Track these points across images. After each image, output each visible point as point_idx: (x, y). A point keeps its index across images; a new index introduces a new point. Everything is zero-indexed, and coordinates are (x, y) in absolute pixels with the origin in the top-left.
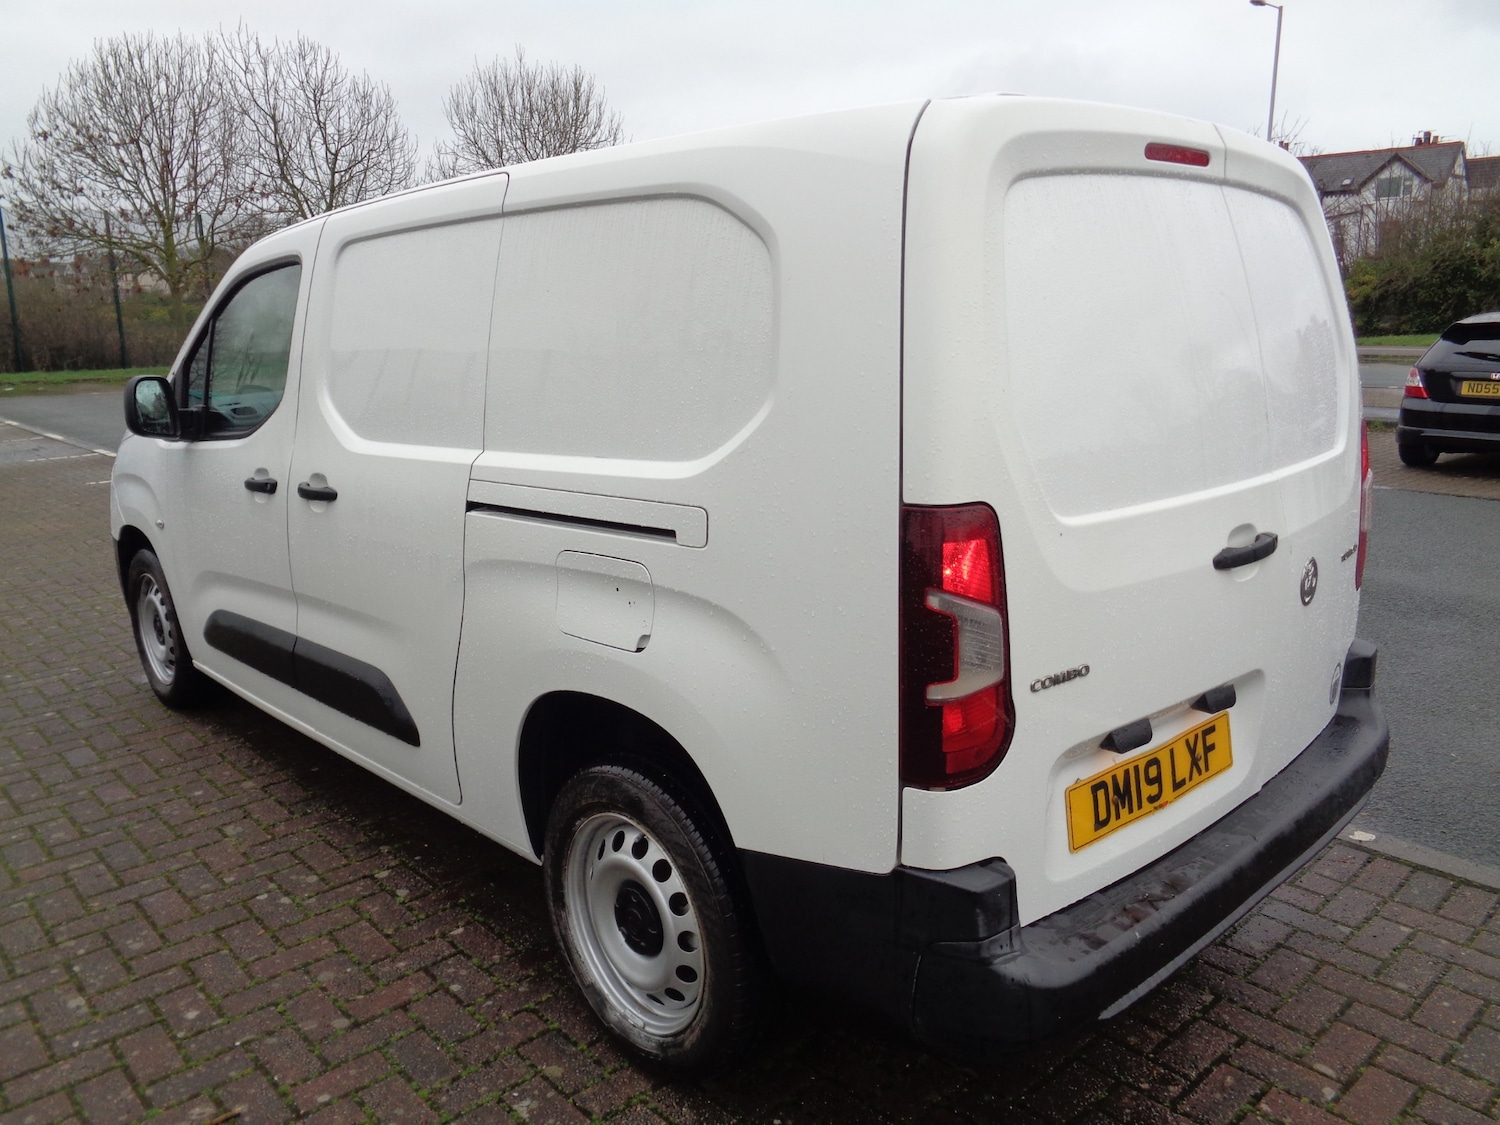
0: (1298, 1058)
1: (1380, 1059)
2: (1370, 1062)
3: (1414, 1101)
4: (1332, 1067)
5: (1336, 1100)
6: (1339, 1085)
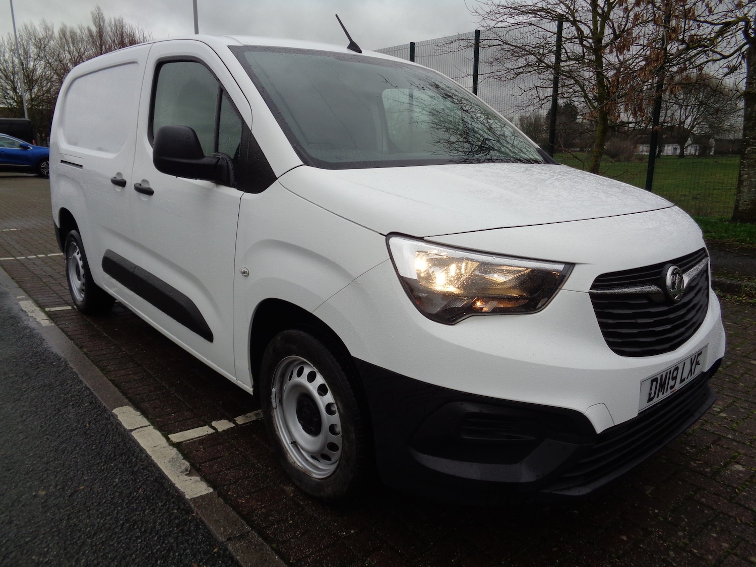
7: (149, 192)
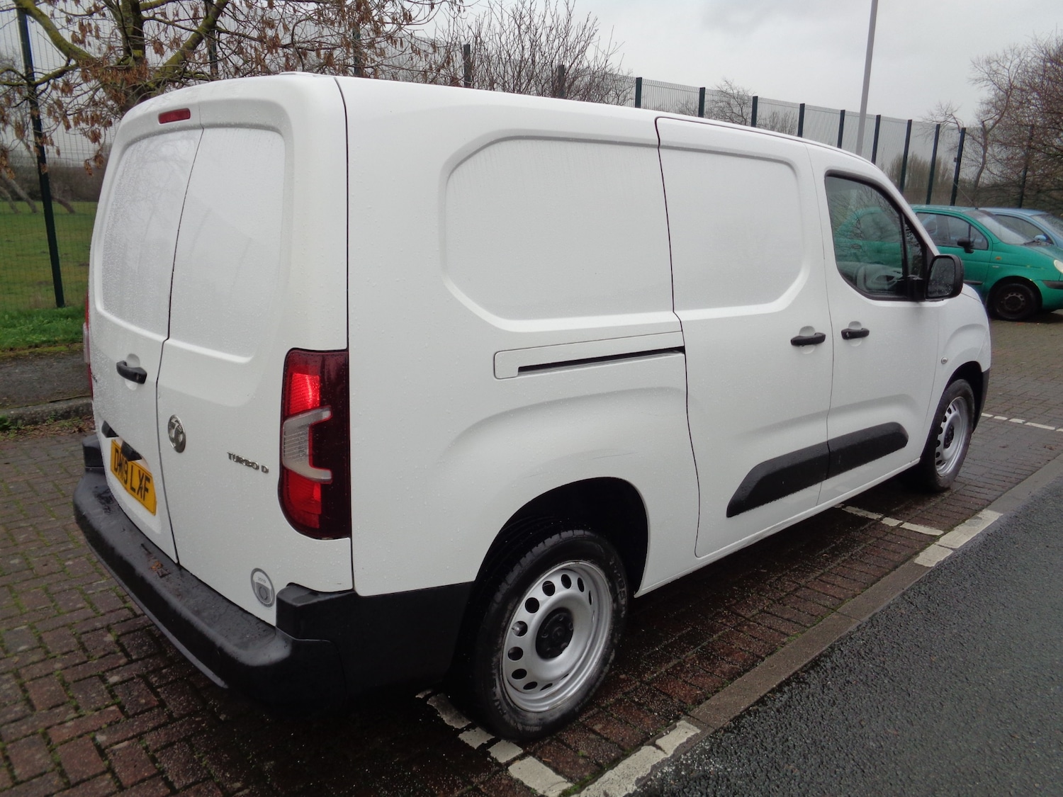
0: (140, 736)
1: (108, 776)
2: (110, 770)
3: (63, 774)
4: (120, 749)
5: (94, 739)
6: (103, 747)
7: (863, 334)
